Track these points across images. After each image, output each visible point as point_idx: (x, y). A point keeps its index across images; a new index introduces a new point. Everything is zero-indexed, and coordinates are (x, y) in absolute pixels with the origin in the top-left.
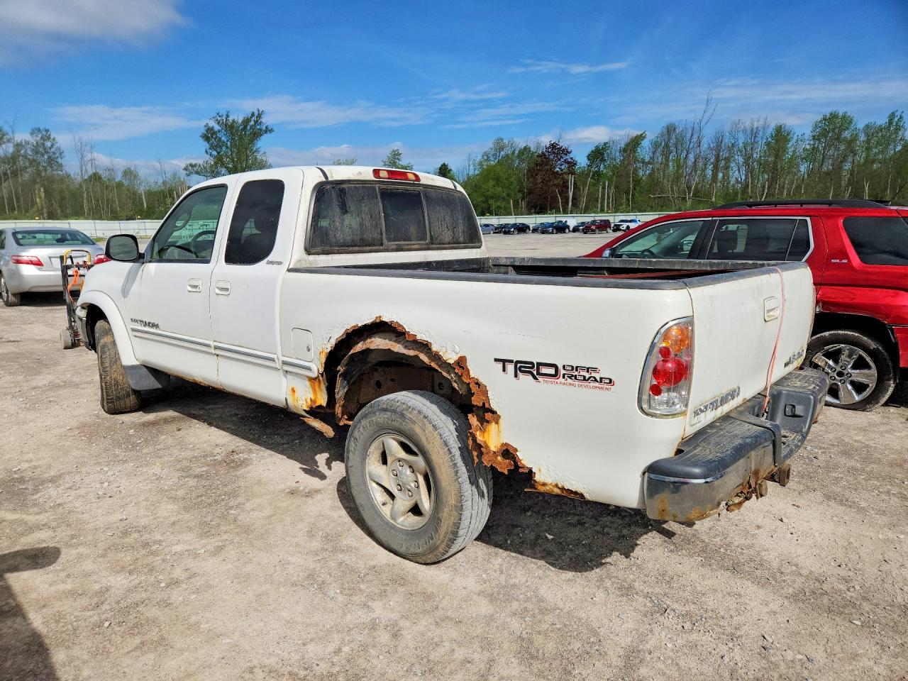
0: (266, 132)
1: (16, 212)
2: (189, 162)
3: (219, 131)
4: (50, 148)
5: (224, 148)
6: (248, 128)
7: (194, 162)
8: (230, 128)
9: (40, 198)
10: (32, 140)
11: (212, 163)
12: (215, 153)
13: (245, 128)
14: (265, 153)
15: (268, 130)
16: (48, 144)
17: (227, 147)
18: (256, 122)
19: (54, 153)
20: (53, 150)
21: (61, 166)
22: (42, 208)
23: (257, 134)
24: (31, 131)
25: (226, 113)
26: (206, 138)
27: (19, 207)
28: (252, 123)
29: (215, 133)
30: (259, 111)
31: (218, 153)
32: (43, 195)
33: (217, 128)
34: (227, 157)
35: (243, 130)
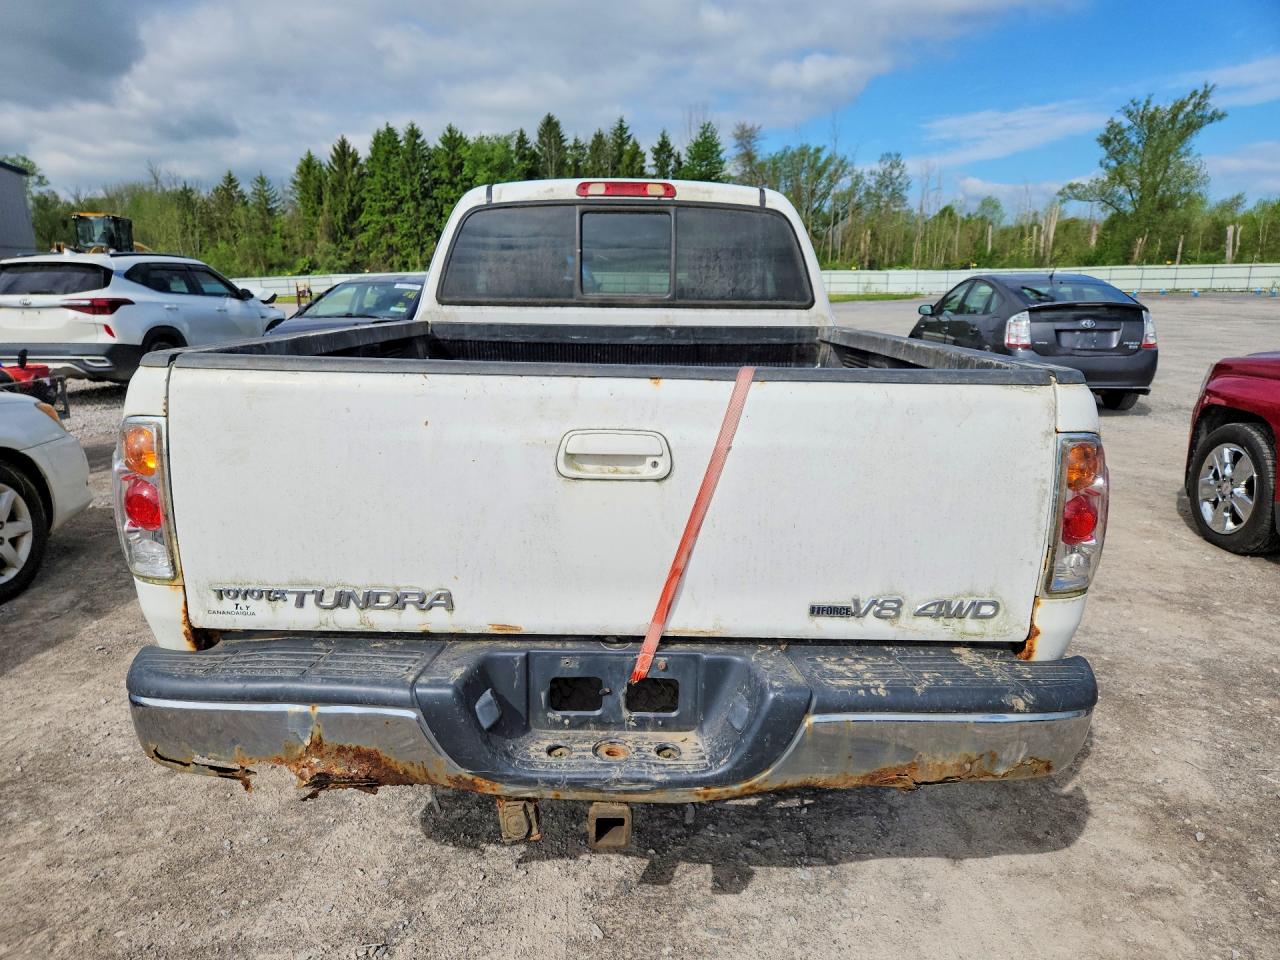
0: (1211, 120)
1: (837, 261)
2: (1068, 182)
3: (1130, 128)
4: (897, 178)
5: (1131, 155)
6: (1181, 116)
7: (1075, 182)
8: (1150, 122)
9: (865, 242)
10: (878, 168)
11: (1106, 179)
12: (1113, 163)
13: (1175, 117)
14: (1200, 155)
15: (1216, 117)
16: (896, 173)
17: (1136, 152)
18: (1197, 106)
19: (900, 184)
20: (900, 180)
21: (904, 199)
22: (864, 257)
23: (1191, 127)
24: (880, 157)
25: (1146, 98)
26: (1106, 142)
27: (842, 254)
28: (1189, 108)
29: (1121, 132)
30: (1206, 86)
31: (1119, 163)
32: (868, 238)
33: (1126, 122)
34: (1134, 167)
35: (1169, 121)
